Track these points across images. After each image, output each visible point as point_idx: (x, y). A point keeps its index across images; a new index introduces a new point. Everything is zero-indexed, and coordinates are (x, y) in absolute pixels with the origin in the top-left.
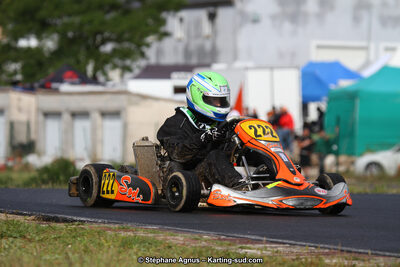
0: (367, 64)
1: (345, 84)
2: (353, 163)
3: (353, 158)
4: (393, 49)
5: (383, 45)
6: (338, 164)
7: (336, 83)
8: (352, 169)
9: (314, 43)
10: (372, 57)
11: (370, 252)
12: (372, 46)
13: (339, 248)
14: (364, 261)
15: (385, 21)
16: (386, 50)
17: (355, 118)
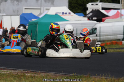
0: (41, 14)
1: (34, 20)
4: (49, 9)
5: (45, 8)
9: (24, 8)
10: (42, 12)
12: (42, 8)
14: (38, 74)
16: (46, 9)
17: (37, 30)
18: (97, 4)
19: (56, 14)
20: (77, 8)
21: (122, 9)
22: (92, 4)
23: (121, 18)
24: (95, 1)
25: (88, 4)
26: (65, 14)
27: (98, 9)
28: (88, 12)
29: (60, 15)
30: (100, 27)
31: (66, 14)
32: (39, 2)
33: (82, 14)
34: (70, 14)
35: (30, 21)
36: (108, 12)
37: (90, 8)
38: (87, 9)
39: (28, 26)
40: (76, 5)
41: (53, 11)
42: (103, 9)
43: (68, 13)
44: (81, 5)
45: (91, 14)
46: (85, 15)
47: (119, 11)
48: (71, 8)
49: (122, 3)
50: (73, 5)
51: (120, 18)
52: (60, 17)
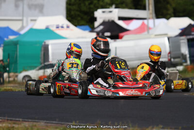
0: (23, 28)
1: (12, 37)
2: (17, 76)
3: (16, 74)
4: (35, 20)
5: (30, 18)
6: (9, 77)
7: (8, 38)
8: (16, 79)
10: (25, 25)
11: (21, 120)
12: (25, 19)
13: (6, 118)
14: (18, 124)
15: (30, 7)
16: (32, 20)
17: (17, 54)
18: (111, 12)
19: (47, 28)
20: (79, 18)
21: (149, 19)
22: (103, 12)
23: (148, 32)
24: (108, 6)
25: (96, 10)
26: (60, 28)
27: (113, 19)
28: (96, 24)
29: (54, 29)
30: (116, 48)
31: (62, 27)
32: (20, 9)
33: (87, 27)
34: (68, 27)
35: (6, 39)
36: (128, 24)
37: (101, 18)
38: (95, 19)
39: (3, 47)
40: (78, 13)
41: (41, 23)
42: (120, 18)
43: (65, 26)
44: (86, 13)
45: (102, 27)
46: (92, 29)
47: (145, 21)
48: (70, 19)
49: (149, 9)
50: (73, 13)
51: (146, 33)
52: (52, 32)
